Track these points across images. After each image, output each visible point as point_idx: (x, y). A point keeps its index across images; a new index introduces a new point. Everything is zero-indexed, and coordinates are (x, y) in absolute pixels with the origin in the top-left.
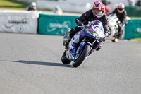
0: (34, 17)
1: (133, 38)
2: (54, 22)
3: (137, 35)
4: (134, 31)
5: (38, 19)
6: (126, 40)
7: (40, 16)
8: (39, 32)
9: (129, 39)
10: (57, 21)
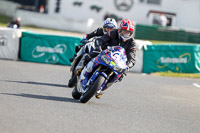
0: (14, 37)
1: (155, 71)
2: (43, 45)
3: (160, 67)
4: (156, 62)
5: (20, 39)
6: (144, 74)
7: (24, 34)
8: (20, 57)
9: (149, 73)
10: (46, 43)
